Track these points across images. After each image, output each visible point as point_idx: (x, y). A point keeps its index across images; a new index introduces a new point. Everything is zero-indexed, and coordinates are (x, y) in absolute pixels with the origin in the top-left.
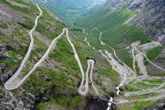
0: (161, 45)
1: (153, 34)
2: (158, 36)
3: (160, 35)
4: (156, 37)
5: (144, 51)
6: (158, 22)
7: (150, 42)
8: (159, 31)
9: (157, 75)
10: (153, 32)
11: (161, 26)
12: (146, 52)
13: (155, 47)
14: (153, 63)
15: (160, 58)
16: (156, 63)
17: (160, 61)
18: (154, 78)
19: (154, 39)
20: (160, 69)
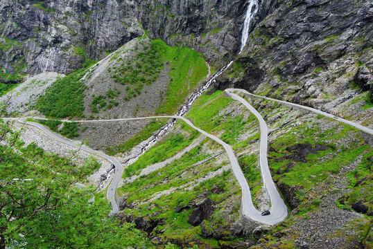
0: (63, 76)
1: (15, 58)
2: (34, 58)
3: (40, 53)
4: (31, 63)
5: (22, 110)
6: (9, 23)
7: (20, 81)
8: (31, 45)
9: (138, 140)
10: (7, 53)
11: (29, 30)
12: (32, 108)
13: (47, 85)
14: (92, 118)
15: (100, 98)
16: (101, 115)
17: (108, 104)
18: (139, 150)
19: (25, 70)
20: (128, 122)
